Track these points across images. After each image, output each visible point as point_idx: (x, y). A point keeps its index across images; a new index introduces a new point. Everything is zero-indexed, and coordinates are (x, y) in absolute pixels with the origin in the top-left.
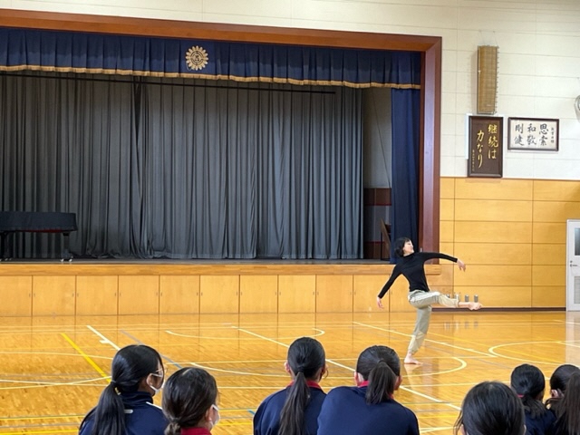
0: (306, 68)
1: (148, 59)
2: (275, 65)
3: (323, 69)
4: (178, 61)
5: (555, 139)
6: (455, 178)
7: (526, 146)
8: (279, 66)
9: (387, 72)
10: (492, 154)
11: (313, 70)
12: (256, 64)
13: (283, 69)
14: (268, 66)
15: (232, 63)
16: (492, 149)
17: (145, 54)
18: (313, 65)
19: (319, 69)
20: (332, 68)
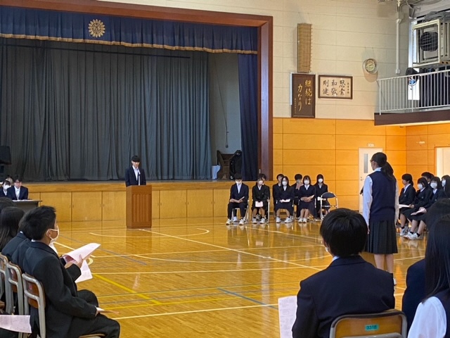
0: (177, 38)
1: (60, 28)
2: (154, 35)
3: (189, 38)
4: (82, 30)
5: (350, 91)
6: (283, 118)
7: (331, 95)
8: (157, 35)
9: (234, 42)
10: (308, 102)
11: (182, 39)
12: (140, 34)
13: (160, 38)
14: (149, 36)
15: (123, 34)
16: (308, 97)
17: (58, 24)
18: (182, 36)
19: (186, 38)
20: (195, 38)
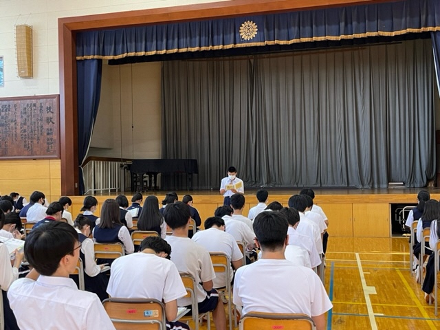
0: (342, 24)
2: (314, 26)
3: (359, 22)
4: (232, 34)
8: (317, 26)
9: (423, 17)
11: (349, 25)
12: (297, 28)
13: (322, 28)
14: (308, 28)
15: (276, 30)
17: (208, 33)
18: (349, 21)
19: (354, 23)
20: (367, 21)
